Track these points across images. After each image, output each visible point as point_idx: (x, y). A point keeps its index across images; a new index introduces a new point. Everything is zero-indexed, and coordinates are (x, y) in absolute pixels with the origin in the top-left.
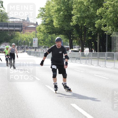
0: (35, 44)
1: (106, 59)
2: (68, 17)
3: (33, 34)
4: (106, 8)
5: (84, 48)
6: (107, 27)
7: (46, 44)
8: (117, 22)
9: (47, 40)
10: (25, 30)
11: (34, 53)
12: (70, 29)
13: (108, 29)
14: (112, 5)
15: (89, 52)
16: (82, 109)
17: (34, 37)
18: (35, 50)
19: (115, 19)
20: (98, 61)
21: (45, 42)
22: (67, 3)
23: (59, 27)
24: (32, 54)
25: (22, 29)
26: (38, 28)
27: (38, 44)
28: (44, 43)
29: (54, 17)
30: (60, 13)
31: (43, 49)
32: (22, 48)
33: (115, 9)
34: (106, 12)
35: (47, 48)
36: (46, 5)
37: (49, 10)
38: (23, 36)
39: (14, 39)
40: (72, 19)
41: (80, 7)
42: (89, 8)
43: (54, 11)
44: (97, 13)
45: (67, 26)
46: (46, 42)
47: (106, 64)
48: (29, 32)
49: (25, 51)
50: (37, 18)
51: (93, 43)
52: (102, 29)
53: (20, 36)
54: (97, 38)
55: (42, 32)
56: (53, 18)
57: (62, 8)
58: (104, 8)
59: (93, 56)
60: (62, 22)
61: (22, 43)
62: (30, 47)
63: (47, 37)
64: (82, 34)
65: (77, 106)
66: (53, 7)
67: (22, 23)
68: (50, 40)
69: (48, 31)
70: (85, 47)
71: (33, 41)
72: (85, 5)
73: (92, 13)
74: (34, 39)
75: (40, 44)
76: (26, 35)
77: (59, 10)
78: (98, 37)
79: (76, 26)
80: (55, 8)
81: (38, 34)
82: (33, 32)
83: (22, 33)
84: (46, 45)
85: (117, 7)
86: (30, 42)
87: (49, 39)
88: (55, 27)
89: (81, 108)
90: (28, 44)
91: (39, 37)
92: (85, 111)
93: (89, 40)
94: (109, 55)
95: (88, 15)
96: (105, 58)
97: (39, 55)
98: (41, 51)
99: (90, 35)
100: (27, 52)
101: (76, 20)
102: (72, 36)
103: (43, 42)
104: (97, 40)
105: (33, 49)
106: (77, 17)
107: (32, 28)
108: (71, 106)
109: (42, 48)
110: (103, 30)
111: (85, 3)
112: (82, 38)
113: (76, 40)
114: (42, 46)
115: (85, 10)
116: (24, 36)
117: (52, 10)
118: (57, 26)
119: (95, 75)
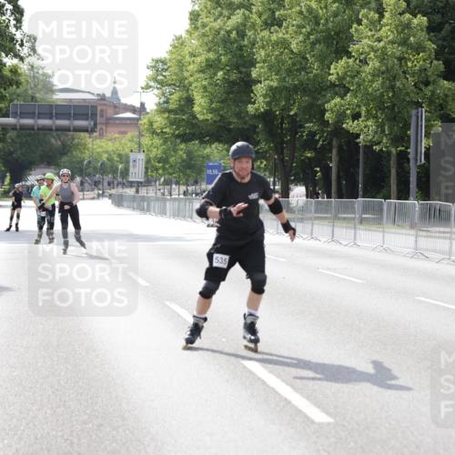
0: (137, 173)
1: (357, 221)
2: (241, 87)
3: (130, 141)
4: (360, 61)
5: (292, 186)
6: (363, 121)
7: (170, 171)
8: (394, 105)
9: (173, 158)
10: (104, 127)
11: (133, 199)
12: (246, 127)
13: (365, 127)
14: (380, 51)
15: (307, 197)
17: (132, 151)
18: (137, 192)
19: (388, 95)
20: (333, 226)
21: (167, 166)
22: (235, 45)
23: (212, 118)
24: (125, 204)
25: (95, 125)
26: (144, 121)
27: (146, 172)
28: (164, 169)
29: (196, 87)
30: (215, 74)
31: (161, 187)
32: (96, 184)
34: (358, 72)
35: (174, 186)
36: (171, 48)
37: (181, 65)
38: (99, 146)
39: (69, 154)
40: (252, 95)
41: (277, 55)
42: (306, 58)
43: (195, 69)
44: (331, 77)
45: (238, 115)
46: (172, 166)
47: (358, 237)
48: (117, 135)
49: (103, 193)
50: (142, 88)
51: (318, 169)
52: (344, 126)
53: (90, 146)
54: (331, 153)
55: (158, 134)
56: (192, 90)
57: (222, 57)
58: (352, 59)
59: (316, 212)
60: (222, 102)
61: (95, 168)
62: (120, 180)
63: (175, 151)
64: (282, 142)
66: (193, 55)
67: (96, 107)
68: (183, 161)
69: (177, 132)
70: (293, 182)
71: (131, 164)
72: (294, 50)
73: (316, 76)
74: (132, 156)
75: (152, 171)
76: (110, 143)
77: (211, 66)
78: (334, 152)
79: (266, 117)
80: (199, 59)
81: (146, 141)
82: (129, 135)
83: (96, 138)
84: (171, 174)
85: (396, 58)
86: (120, 167)
87: (181, 157)
88: (198, 116)
89: (275, 375)
90: (114, 171)
91: (148, 151)
92: (288, 384)
93: (306, 161)
94: (366, 209)
95: (301, 83)
96: (354, 219)
97: (148, 206)
98: (154, 195)
99: (310, 143)
100: (110, 196)
101: (265, 96)
103: (161, 165)
104: (331, 162)
105: (131, 186)
106: (271, 88)
107: (128, 122)
108: (245, 367)
109: (160, 185)
110: (348, 131)
111: (293, 46)
112: (282, 153)
113: (266, 161)
114: (159, 180)
115: (294, 64)
116: (102, 147)
117: (191, 67)
118: (204, 114)
119: (321, 270)
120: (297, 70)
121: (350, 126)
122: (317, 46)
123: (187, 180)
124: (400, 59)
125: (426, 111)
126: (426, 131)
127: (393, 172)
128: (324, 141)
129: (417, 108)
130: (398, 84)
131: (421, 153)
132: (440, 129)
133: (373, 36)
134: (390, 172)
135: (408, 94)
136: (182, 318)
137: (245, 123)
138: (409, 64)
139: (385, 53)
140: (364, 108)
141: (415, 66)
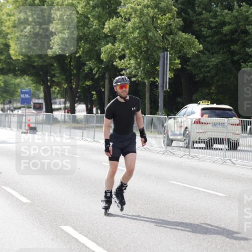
4: (125, 19)
6: (127, 61)
8: (148, 50)
12: (45, 64)
13: (129, 64)
14: (139, 12)
15: (87, 113)
16: (86, 236)
19: (144, 43)
23: (22, 59)
29: (12, 38)
33: (144, 20)
42: (89, 18)
43: (11, 25)
51: (94, 93)
52: (115, 63)
56: (9, 39)
58: (120, 18)
64: (71, 75)
65: (73, 230)
66: (9, 15)
68: (1, 88)
70: (77, 101)
72: (80, 12)
73: (95, 30)
78: (107, 82)
79: (60, 58)
85: (149, 16)
88: (13, 57)
89: (84, 235)
93: (86, 87)
95: (84, 35)
99: (89, 75)
102: (49, 78)
104: (104, 88)
108: (63, 230)
110: (117, 67)
111: (79, 9)
112: (71, 83)
113: (59, 87)
115: (79, 22)
117: (8, 23)
118: (17, 56)
119: (103, 163)
120: (82, 26)
121: (118, 63)
122: (96, 9)
123: (4, 101)
124: (153, 18)
125: (170, 54)
126: (170, 67)
127: (147, 95)
128: (99, 74)
129: (164, 52)
130: (150, 34)
131: (166, 82)
132: (180, 66)
133: (134, 2)
134: (145, 95)
135: (157, 41)
136: (15, 197)
137: (45, 61)
138: (159, 22)
139: (142, 13)
140: (127, 51)
141: (163, 23)
